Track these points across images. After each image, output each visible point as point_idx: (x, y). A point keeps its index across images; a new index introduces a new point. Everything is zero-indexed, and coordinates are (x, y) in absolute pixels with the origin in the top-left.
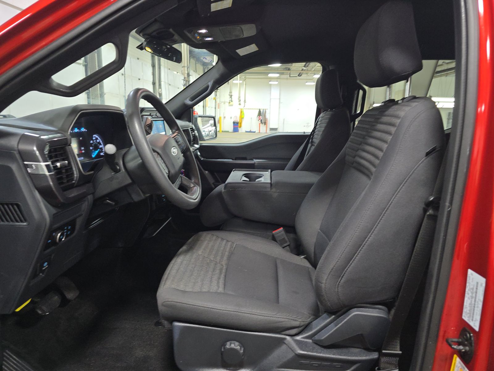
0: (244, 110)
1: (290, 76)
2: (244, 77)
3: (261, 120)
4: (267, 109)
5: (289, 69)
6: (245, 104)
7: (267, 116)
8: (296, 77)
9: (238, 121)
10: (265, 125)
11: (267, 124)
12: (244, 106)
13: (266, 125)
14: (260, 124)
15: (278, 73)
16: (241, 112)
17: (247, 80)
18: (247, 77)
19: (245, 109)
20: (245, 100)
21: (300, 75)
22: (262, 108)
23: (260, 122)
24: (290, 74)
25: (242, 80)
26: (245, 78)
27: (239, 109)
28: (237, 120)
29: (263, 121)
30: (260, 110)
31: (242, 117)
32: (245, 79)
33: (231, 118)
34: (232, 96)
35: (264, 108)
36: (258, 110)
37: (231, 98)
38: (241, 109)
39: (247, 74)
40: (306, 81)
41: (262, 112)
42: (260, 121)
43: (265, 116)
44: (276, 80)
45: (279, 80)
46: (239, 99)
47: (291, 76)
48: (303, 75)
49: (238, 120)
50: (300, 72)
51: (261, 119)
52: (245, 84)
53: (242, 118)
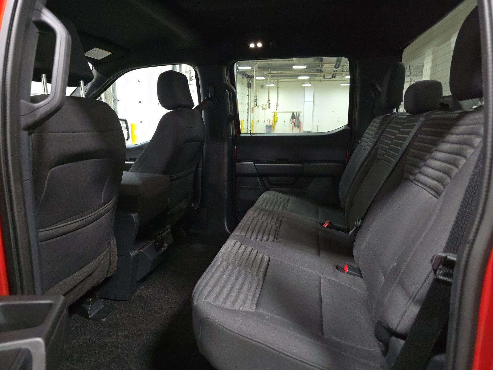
0: (277, 113)
1: (324, 78)
2: (277, 80)
3: (294, 124)
4: (301, 112)
5: (321, 71)
6: (277, 107)
7: (301, 119)
8: (330, 78)
9: (272, 124)
10: (298, 128)
11: (301, 127)
12: (277, 110)
13: (299, 129)
14: (293, 127)
15: (308, 75)
16: (275, 115)
17: (280, 83)
18: (280, 80)
19: (278, 112)
20: (277, 104)
21: (334, 76)
22: (295, 110)
23: (293, 125)
25: (275, 83)
26: (278, 82)
27: (272, 112)
28: (270, 123)
29: (296, 125)
30: (293, 112)
31: (275, 121)
33: (264, 121)
35: (298, 111)
36: (292, 113)
38: (274, 113)
39: (280, 78)
40: (340, 82)
41: (295, 115)
42: (293, 124)
43: (298, 119)
44: (309, 82)
45: (311, 82)
46: (268, 103)
47: (325, 77)
48: (337, 77)
50: (333, 73)
51: (294, 122)
52: (278, 88)
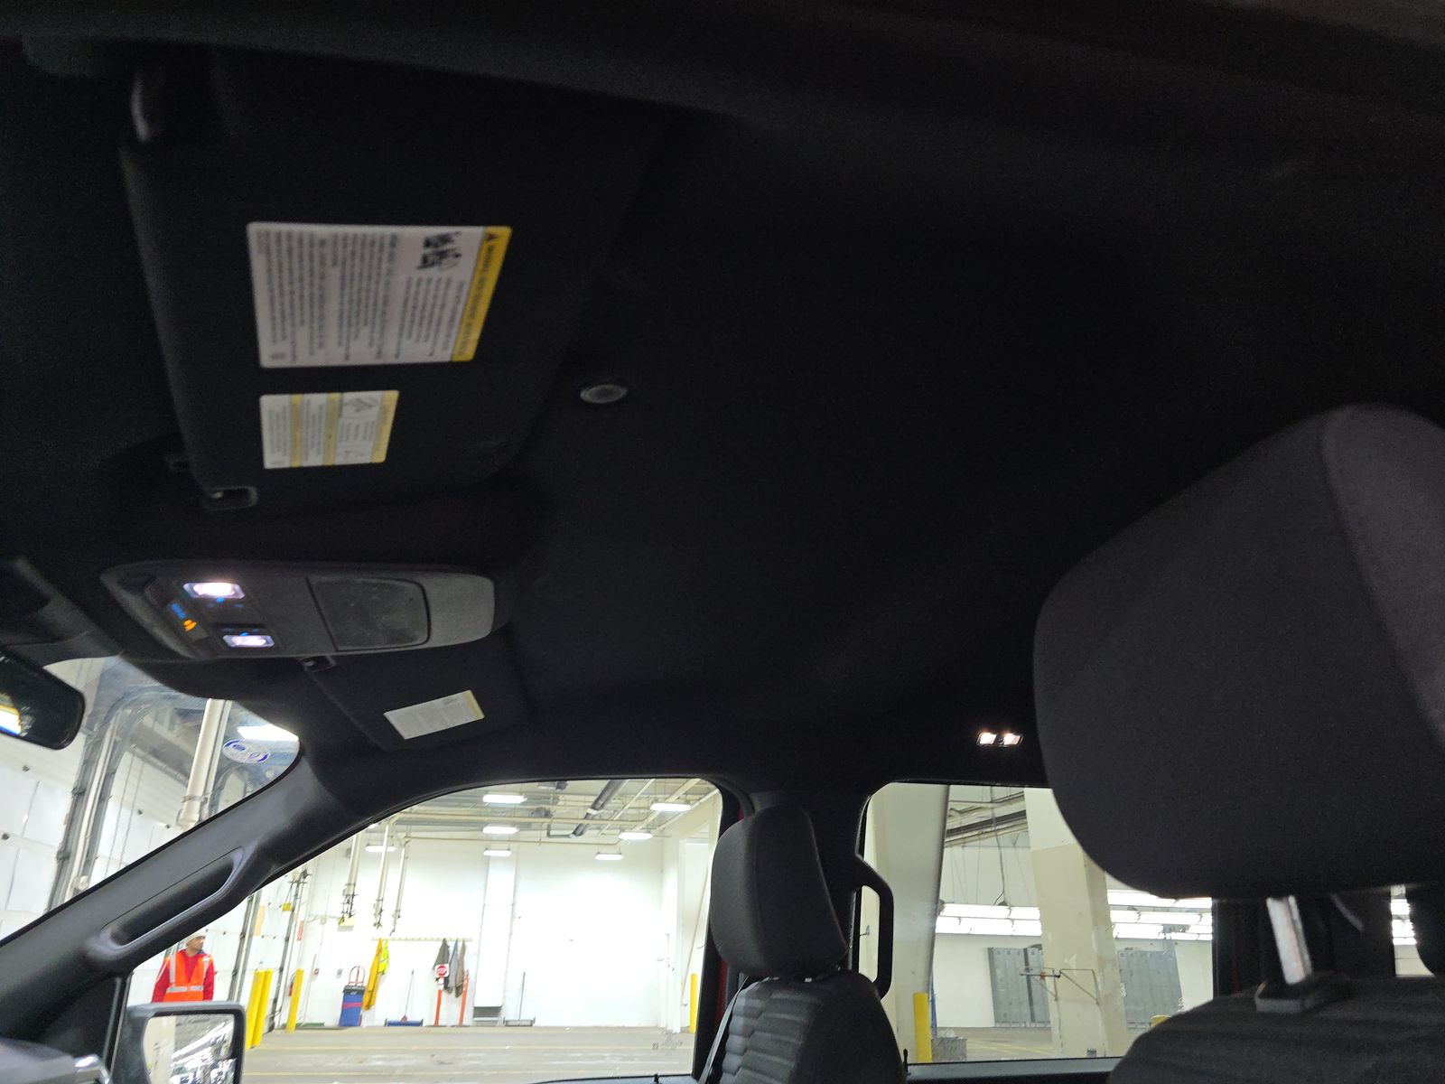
0: (390, 944)
1: (548, 835)
2: (404, 835)
3: (446, 980)
4: (471, 940)
5: (547, 814)
6: (395, 923)
7: (470, 964)
8: (567, 836)
9: (365, 984)
10: (457, 995)
11: (466, 992)
12: (394, 931)
13: (461, 998)
14: (440, 992)
15: (513, 824)
16: (380, 951)
17: (412, 843)
18: (413, 835)
19: (393, 940)
20: (398, 911)
21: (578, 832)
22: (452, 936)
23: (442, 987)
24: (549, 829)
25: (397, 843)
26: (407, 839)
27: (373, 940)
28: (360, 979)
29: (452, 983)
30: (444, 941)
31: (381, 970)
32: (407, 842)
33: (340, 973)
34: (353, 895)
35: (461, 937)
36: (440, 944)
37: (348, 902)
38: (380, 941)
39: (414, 827)
40: (595, 849)
41: (451, 949)
42: (441, 981)
43: (461, 963)
44: (506, 845)
45: (513, 845)
46: (376, 906)
47: (552, 833)
48: (588, 833)
49: (364, 980)
50: (580, 822)
51: (446, 975)
52: (406, 858)
53: (378, 974)
